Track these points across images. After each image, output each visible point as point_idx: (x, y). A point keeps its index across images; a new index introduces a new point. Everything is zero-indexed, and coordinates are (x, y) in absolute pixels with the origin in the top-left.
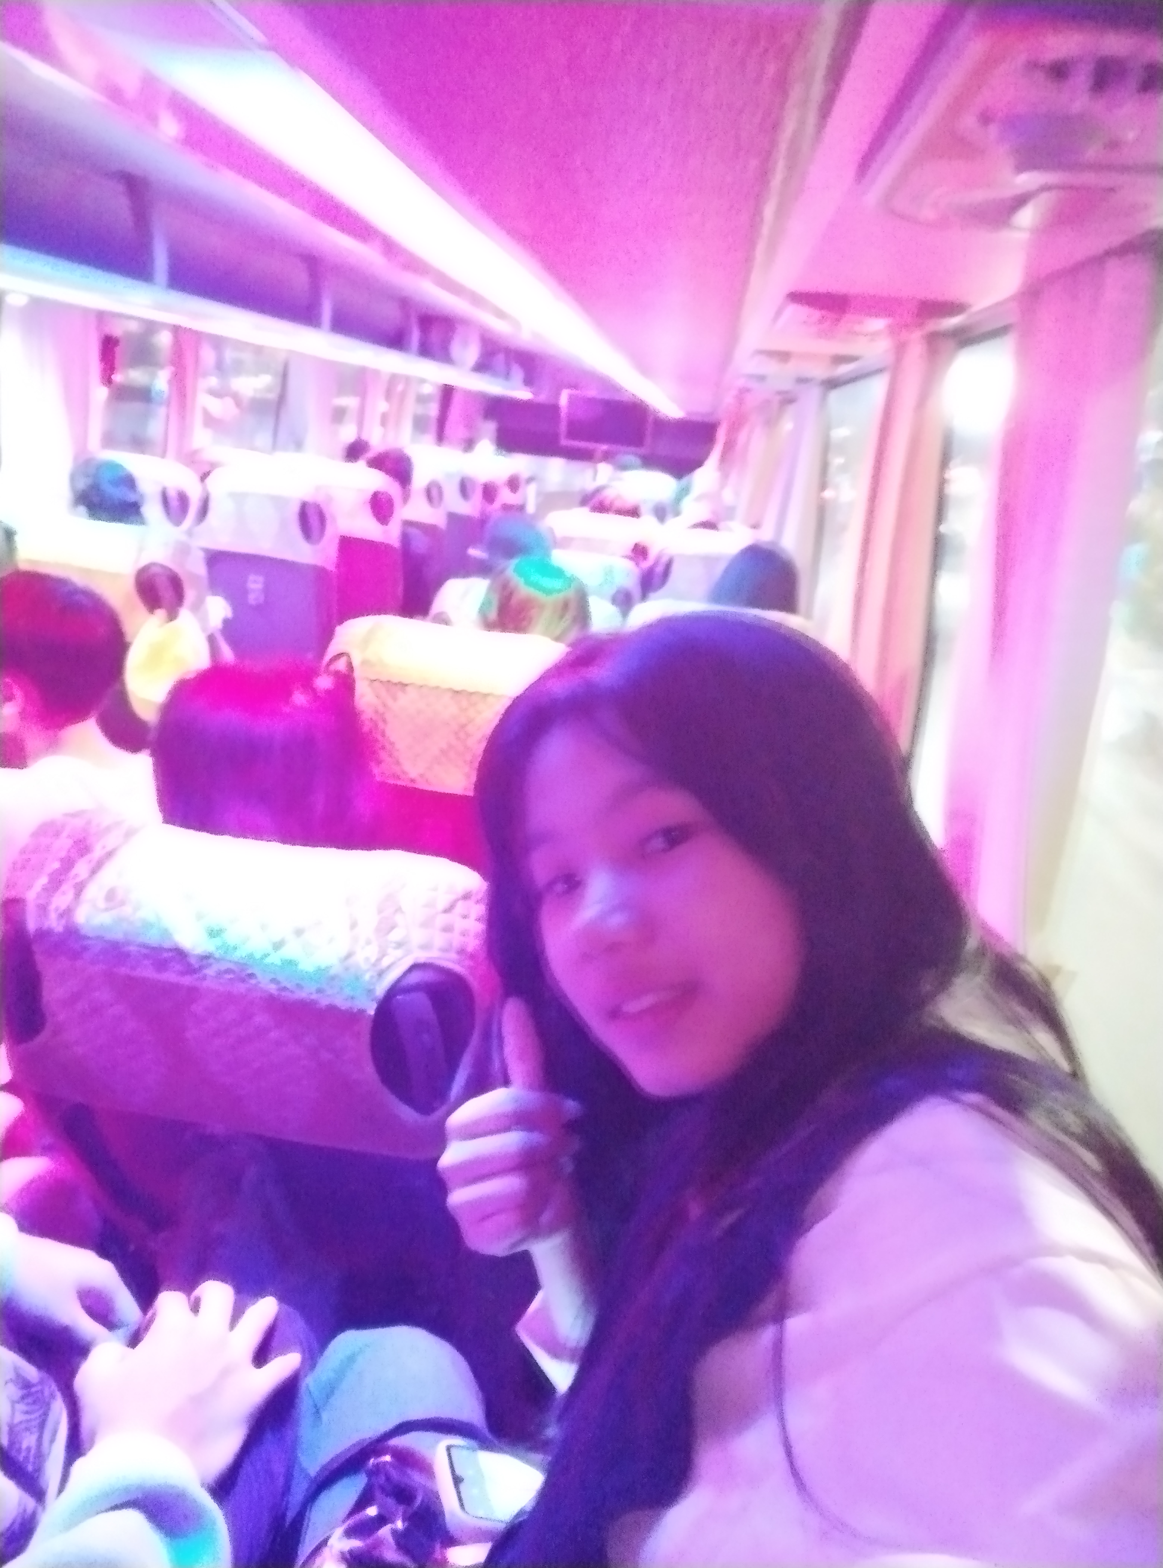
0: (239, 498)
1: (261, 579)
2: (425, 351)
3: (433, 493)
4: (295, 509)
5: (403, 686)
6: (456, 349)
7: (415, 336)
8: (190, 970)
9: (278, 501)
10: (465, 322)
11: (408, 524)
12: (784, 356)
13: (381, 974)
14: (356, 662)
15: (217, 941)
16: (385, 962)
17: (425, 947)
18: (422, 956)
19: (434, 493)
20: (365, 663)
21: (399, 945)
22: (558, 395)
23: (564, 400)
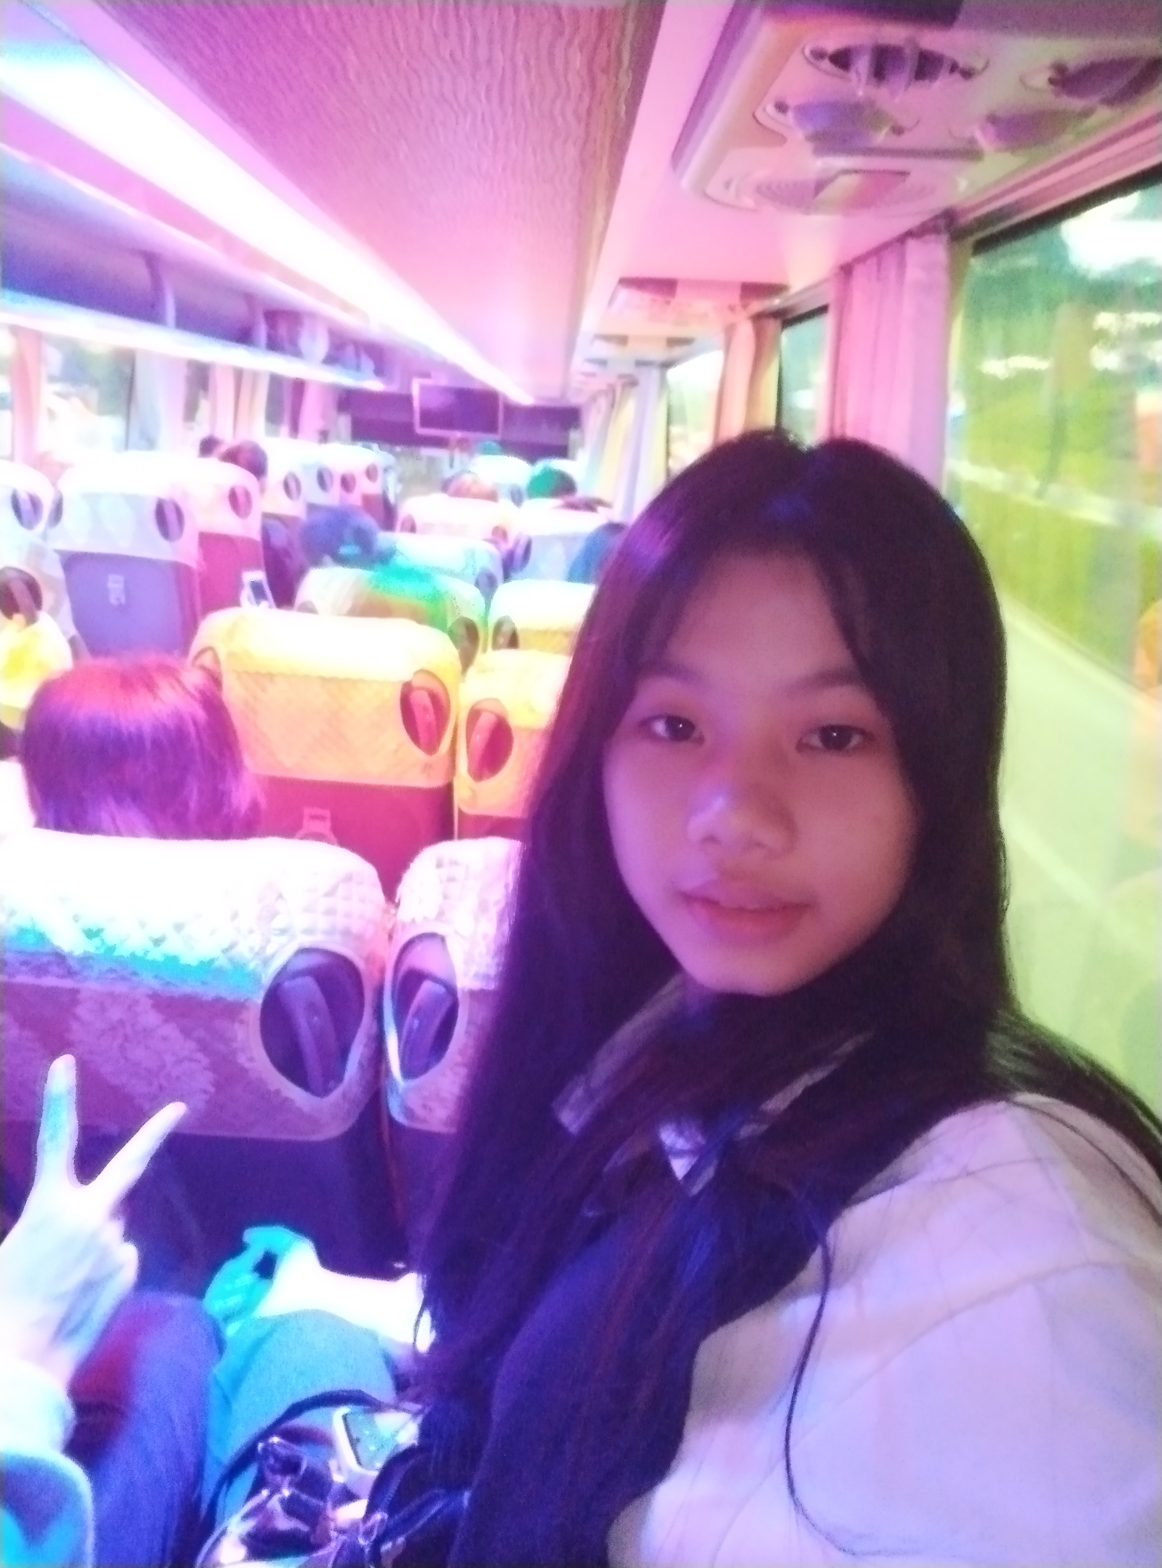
0: (92, 498)
1: (121, 578)
2: (274, 345)
3: (290, 486)
4: (152, 507)
5: (271, 677)
6: (304, 342)
7: (262, 331)
8: (70, 973)
9: (132, 500)
10: (313, 316)
11: (266, 516)
12: (622, 340)
13: (266, 962)
14: (222, 655)
15: (96, 941)
16: (269, 951)
17: (308, 931)
18: (307, 941)
19: (292, 485)
20: (231, 655)
21: (283, 932)
22: (409, 385)
23: (415, 390)
